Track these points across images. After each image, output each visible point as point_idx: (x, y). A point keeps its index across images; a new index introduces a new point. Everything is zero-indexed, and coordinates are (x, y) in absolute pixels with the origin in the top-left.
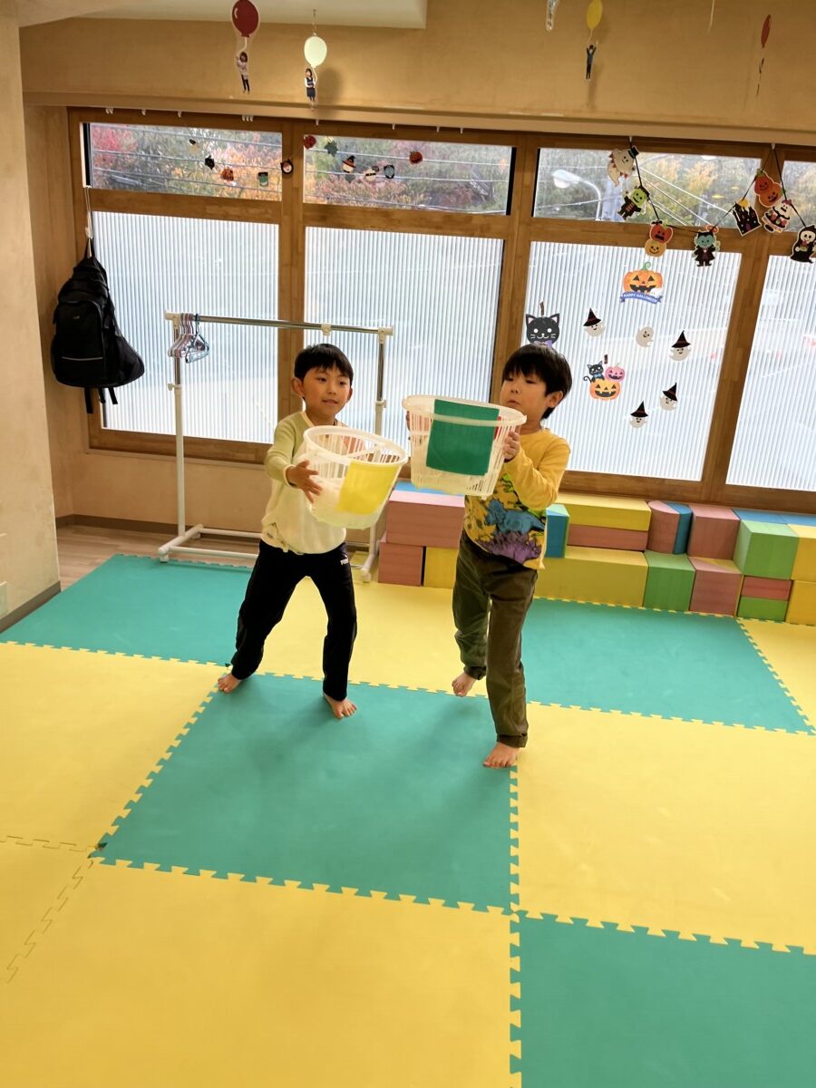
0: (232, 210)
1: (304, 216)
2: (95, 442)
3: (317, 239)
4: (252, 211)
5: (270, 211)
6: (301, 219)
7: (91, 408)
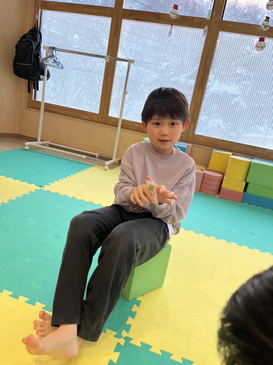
0: (94, 11)
1: (122, 15)
2: (30, 105)
3: (127, 25)
4: (102, 11)
5: (109, 12)
6: (121, 16)
7: (29, 91)
